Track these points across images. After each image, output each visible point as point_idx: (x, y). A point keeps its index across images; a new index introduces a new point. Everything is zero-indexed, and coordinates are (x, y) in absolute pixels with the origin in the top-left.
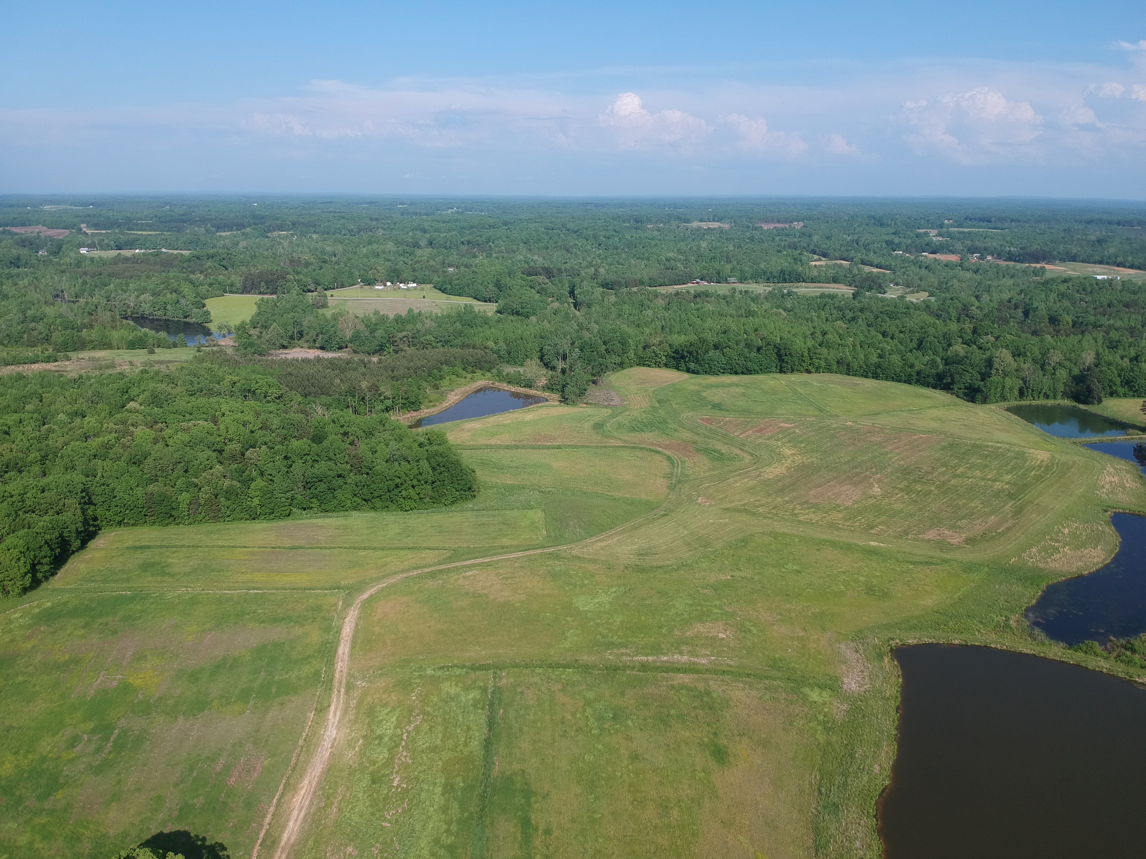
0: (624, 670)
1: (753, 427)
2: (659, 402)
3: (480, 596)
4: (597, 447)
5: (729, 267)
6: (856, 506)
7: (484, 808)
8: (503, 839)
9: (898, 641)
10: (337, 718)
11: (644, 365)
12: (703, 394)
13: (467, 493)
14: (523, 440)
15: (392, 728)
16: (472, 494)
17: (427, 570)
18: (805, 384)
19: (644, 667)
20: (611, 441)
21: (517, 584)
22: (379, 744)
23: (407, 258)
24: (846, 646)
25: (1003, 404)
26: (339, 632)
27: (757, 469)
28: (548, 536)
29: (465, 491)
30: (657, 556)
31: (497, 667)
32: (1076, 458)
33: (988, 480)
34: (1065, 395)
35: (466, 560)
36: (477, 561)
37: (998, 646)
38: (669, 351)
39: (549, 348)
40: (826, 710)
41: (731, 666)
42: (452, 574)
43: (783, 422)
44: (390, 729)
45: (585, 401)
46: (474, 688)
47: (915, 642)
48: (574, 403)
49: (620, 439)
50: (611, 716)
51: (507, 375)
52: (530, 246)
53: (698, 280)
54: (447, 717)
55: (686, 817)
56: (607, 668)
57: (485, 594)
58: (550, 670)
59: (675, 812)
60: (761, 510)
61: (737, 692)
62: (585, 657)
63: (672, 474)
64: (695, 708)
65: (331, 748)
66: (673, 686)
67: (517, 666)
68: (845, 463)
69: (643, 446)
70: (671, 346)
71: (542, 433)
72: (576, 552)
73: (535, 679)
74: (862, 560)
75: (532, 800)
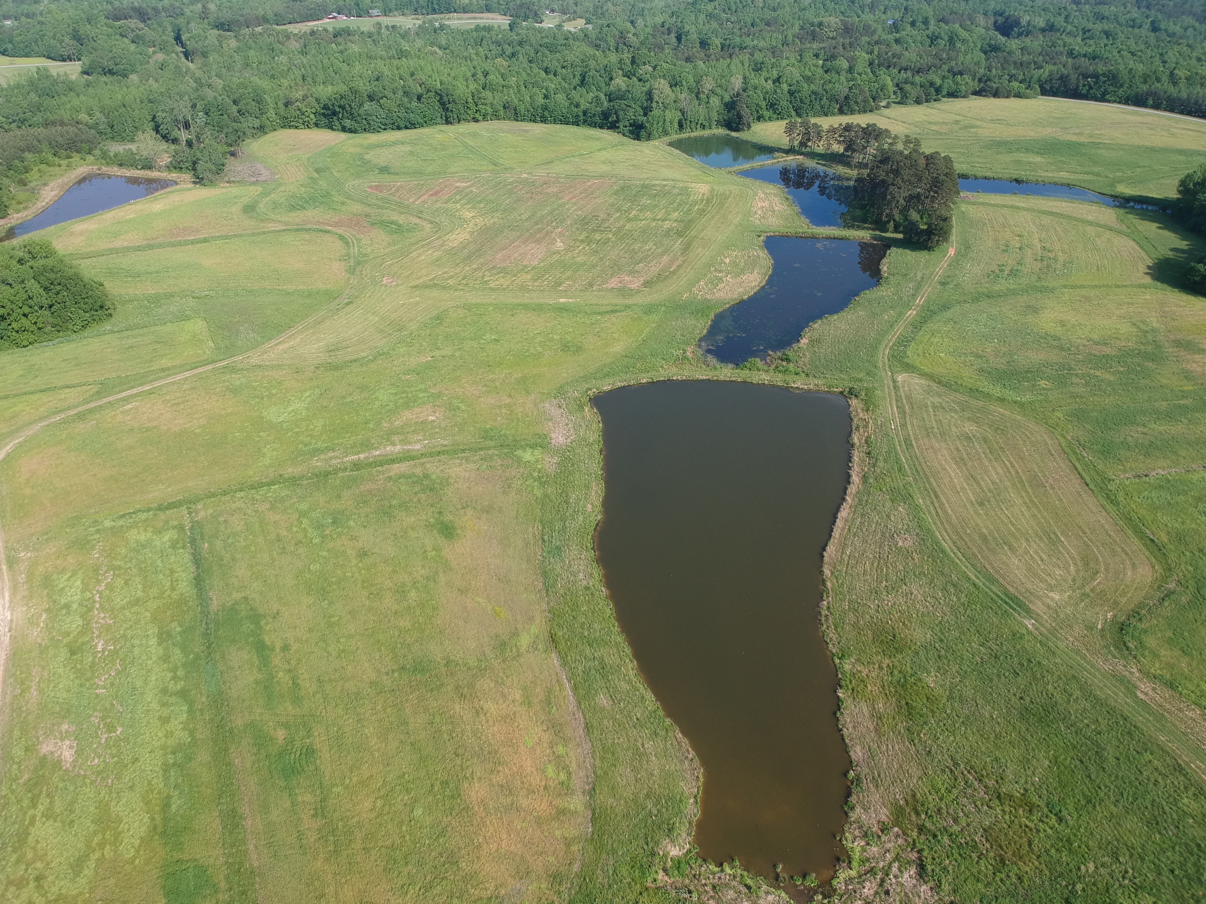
0: (336, 474)
1: (427, 191)
2: (317, 171)
3: (149, 429)
4: (253, 234)
6: (542, 264)
7: (210, 645)
8: (239, 668)
9: (595, 390)
11: (290, 127)
12: (367, 157)
13: (100, 312)
14: (157, 238)
15: (79, 592)
16: (107, 312)
17: (72, 412)
18: (474, 135)
19: (357, 466)
20: (269, 225)
21: (192, 407)
22: (68, 613)
24: (550, 404)
25: (665, 138)
27: (440, 237)
28: (218, 348)
29: (97, 311)
30: (349, 350)
31: (190, 502)
32: (732, 187)
33: (659, 220)
34: (719, 123)
35: (120, 392)
36: (135, 391)
37: (679, 378)
38: (317, 106)
39: (164, 115)
40: (539, 466)
41: (445, 446)
42: (107, 411)
43: (458, 181)
44: (76, 595)
45: (226, 179)
46: (168, 529)
47: (610, 387)
48: (212, 183)
49: (280, 222)
50: (330, 521)
51: (116, 155)
53: (335, 14)
54: (144, 565)
55: (424, 596)
56: (316, 476)
57: (155, 427)
58: (253, 491)
59: (413, 594)
60: (451, 282)
61: (455, 469)
62: (290, 470)
63: (348, 255)
64: (416, 493)
66: (390, 478)
67: (214, 495)
68: (526, 220)
69: (308, 227)
70: (318, 100)
71: (181, 226)
72: (254, 361)
73: (238, 504)
74: (555, 318)
75: (262, 623)
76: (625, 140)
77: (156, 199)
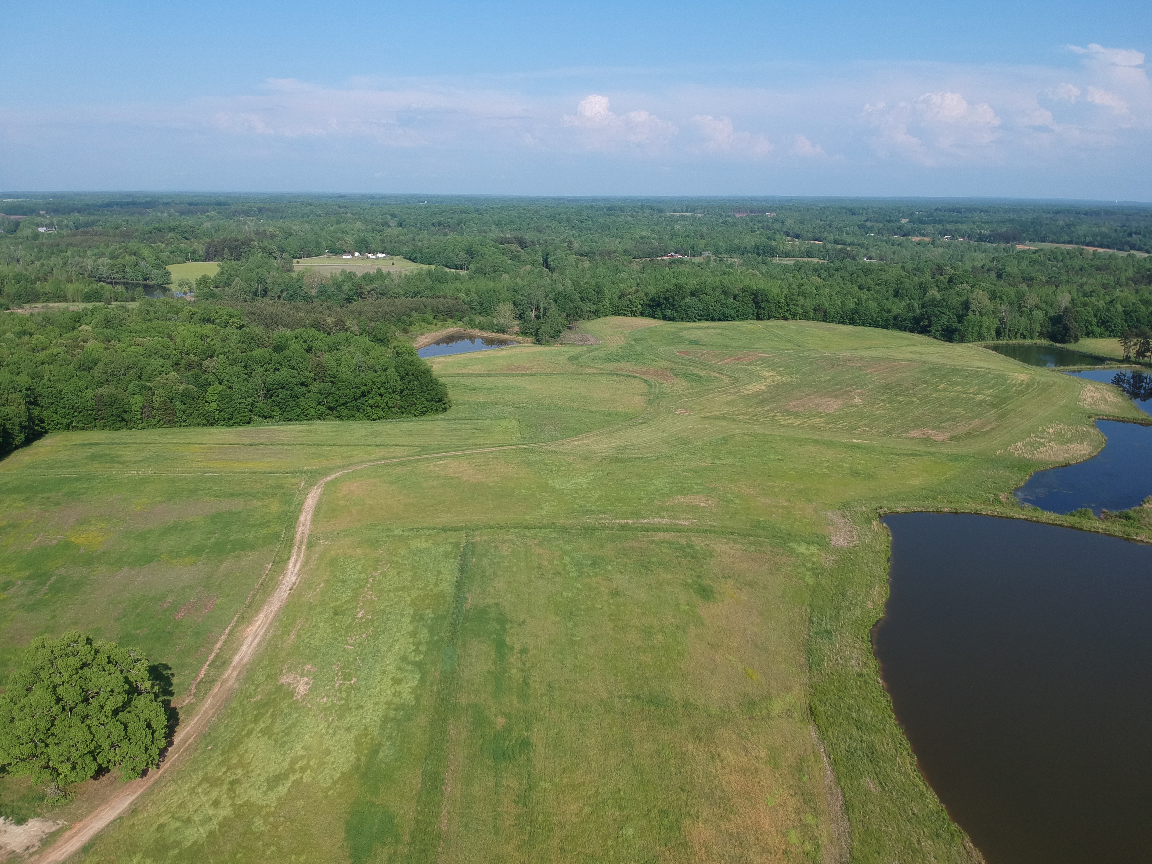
0: (603, 530)
1: (731, 357)
2: (635, 340)
3: (452, 478)
4: (573, 374)
5: (703, 242)
6: (837, 413)
7: (455, 633)
8: (476, 656)
9: (886, 509)
10: (297, 568)
11: (620, 314)
12: (680, 334)
13: (438, 405)
14: (495, 370)
15: (357, 574)
16: (443, 406)
17: (395, 460)
18: (783, 327)
19: (623, 528)
20: (587, 370)
21: (491, 469)
23: (376, 234)
24: (833, 513)
25: (980, 343)
26: (301, 504)
27: (736, 387)
28: (523, 437)
29: (436, 402)
30: (636, 451)
31: (470, 528)
32: (1056, 380)
33: (970, 393)
34: (1041, 335)
35: (437, 453)
36: (449, 454)
37: (989, 512)
38: (645, 299)
39: (522, 298)
40: (815, 560)
41: (714, 526)
42: (423, 463)
43: (761, 353)
44: (354, 574)
45: (560, 342)
46: (445, 543)
47: (904, 510)
48: (548, 343)
49: (596, 368)
50: (590, 562)
51: (480, 323)
52: (503, 227)
53: (672, 253)
54: (417, 564)
55: (671, 640)
56: (585, 529)
57: (457, 477)
58: (526, 530)
59: (659, 636)
60: (741, 417)
61: (720, 545)
62: (562, 521)
63: (650, 393)
64: (677, 557)
65: (290, 590)
66: (653, 542)
67: (492, 527)
68: (825, 382)
69: (619, 372)
70: (646, 294)
71: (516, 365)
72: (550, 448)
73: (510, 537)
74: (846, 453)
75: (508, 626)
76: (936, 341)
77: (502, 349)
